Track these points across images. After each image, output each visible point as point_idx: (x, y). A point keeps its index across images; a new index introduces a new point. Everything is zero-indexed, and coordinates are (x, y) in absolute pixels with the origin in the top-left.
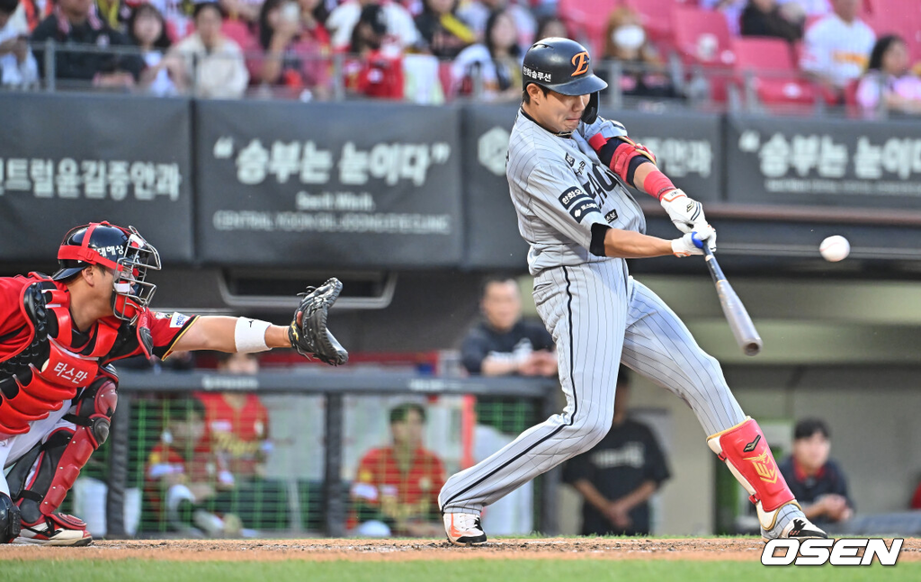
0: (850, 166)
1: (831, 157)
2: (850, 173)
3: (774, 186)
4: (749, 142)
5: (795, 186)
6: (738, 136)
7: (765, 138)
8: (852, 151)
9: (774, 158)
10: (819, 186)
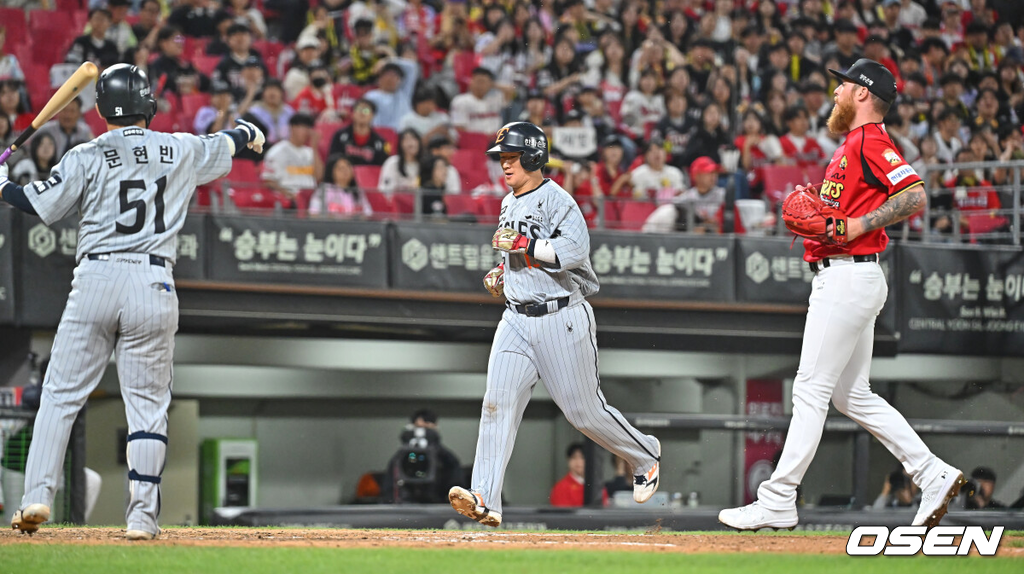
0: (300, 253)
1: (287, 246)
2: (300, 260)
3: (243, 267)
4: (226, 235)
5: (259, 267)
6: (218, 231)
7: (237, 233)
8: (302, 243)
9: (244, 247)
10: (277, 268)
